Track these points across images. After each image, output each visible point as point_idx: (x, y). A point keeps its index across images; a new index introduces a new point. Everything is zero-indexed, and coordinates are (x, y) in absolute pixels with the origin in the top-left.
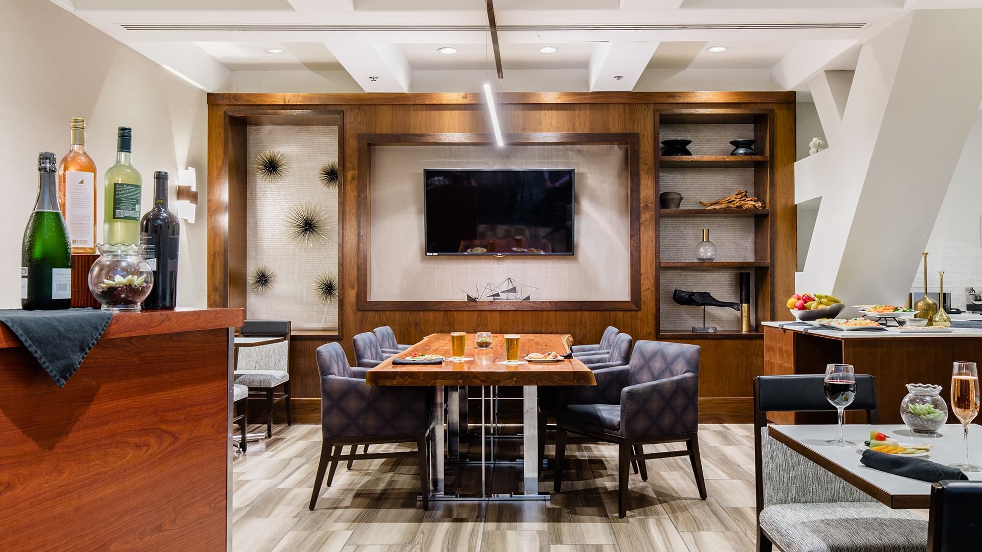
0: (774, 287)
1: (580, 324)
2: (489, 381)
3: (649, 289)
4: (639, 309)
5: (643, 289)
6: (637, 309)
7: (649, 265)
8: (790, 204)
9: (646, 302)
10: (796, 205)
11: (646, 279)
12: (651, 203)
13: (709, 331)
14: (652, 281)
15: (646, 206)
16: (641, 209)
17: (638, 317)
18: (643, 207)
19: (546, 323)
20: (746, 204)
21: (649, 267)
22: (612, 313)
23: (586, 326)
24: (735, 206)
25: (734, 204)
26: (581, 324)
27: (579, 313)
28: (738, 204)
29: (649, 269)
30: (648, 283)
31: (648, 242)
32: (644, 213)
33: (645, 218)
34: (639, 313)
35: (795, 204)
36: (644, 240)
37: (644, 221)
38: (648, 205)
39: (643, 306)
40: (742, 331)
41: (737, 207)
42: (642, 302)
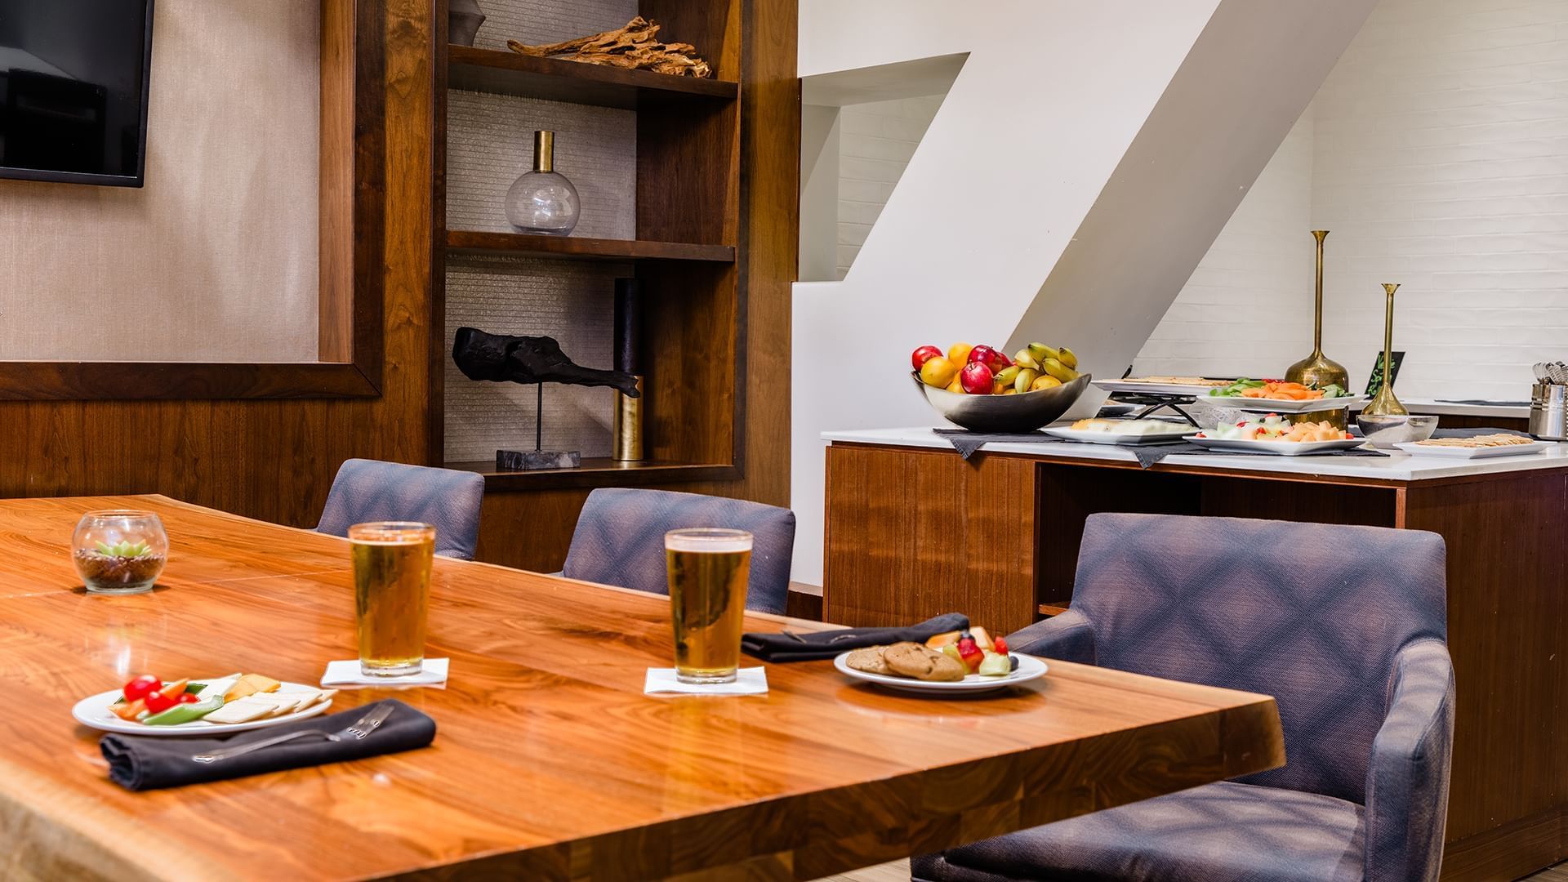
0: (746, 325)
1: (176, 452)
2: (914, 827)
3: (409, 322)
4: (376, 393)
5: (391, 321)
6: (373, 393)
7: (409, 236)
8: (787, 76)
9: (402, 367)
10: (800, 79)
11: (401, 288)
12: (421, 19)
13: (562, 464)
14: (420, 296)
15: (406, 29)
16: (388, 37)
17: (372, 420)
18: (394, 32)
19: (46, 451)
20: (666, 61)
21: (410, 246)
22: (289, 409)
23: (196, 460)
24: (636, 63)
25: (634, 58)
26: (178, 451)
27: (171, 411)
28: (645, 60)
29: (410, 253)
30: (408, 304)
31: (409, 157)
32: (399, 53)
33: (401, 71)
34: (379, 408)
35: (798, 77)
36: (397, 149)
37: (398, 81)
38: (409, 25)
39: (389, 385)
40: (620, 460)
41: (641, 67)
42: (388, 368)
